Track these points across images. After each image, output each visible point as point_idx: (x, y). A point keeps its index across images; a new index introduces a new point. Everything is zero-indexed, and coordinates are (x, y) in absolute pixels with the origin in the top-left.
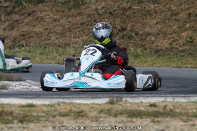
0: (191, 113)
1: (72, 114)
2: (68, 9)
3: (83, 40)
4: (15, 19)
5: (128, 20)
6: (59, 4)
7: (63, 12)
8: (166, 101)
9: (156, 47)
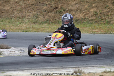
3: (33, 14)
5: (59, 2)
9: (76, 18)
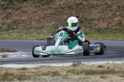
1: (51, 74)
2: (42, 5)
3: (52, 24)
4: (9, 12)
5: (80, 11)
6: (37, 2)
7: (39, 7)
8: (109, 64)
9: (98, 27)
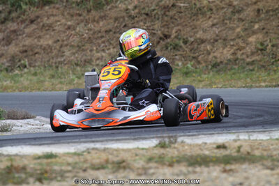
0: (276, 155)
1: (110, 166)
2: (86, 11)
3: (110, 54)
4: (12, 29)
6: (74, 5)
7: (80, 15)
8: (239, 140)
